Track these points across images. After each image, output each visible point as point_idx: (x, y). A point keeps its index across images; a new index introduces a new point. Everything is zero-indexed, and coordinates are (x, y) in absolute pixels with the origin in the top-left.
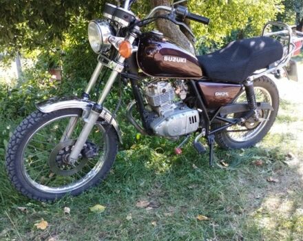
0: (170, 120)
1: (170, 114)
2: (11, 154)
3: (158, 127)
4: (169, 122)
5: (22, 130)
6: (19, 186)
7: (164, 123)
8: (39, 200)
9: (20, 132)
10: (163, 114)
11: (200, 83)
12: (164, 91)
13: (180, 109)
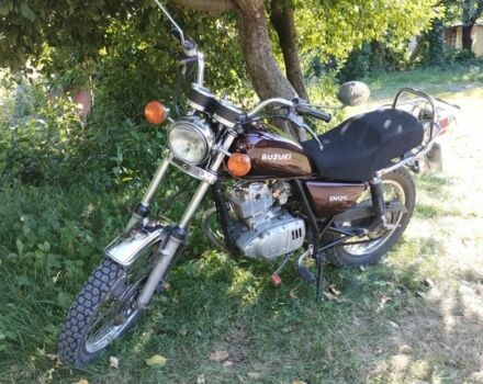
0: (266, 237)
1: (267, 227)
3: (247, 247)
4: (263, 240)
7: (257, 240)
10: (255, 227)
11: (308, 184)
12: (258, 197)
13: (279, 218)
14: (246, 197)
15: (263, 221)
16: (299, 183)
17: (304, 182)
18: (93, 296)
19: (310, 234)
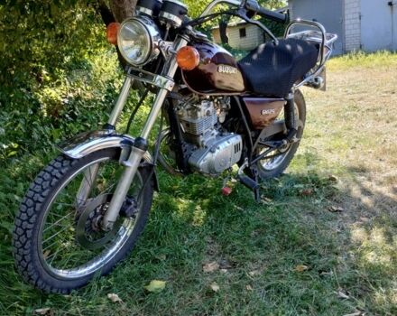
0: (217, 151)
1: (214, 143)
2: (27, 229)
3: (202, 162)
4: (215, 154)
5: (43, 190)
6: (35, 277)
7: (209, 156)
8: (59, 293)
9: (40, 193)
10: (205, 144)
11: (245, 99)
12: (208, 114)
13: (221, 135)
14: (199, 113)
15: (210, 138)
16: (237, 99)
17: (241, 98)
18: (44, 180)
19: (246, 148)
